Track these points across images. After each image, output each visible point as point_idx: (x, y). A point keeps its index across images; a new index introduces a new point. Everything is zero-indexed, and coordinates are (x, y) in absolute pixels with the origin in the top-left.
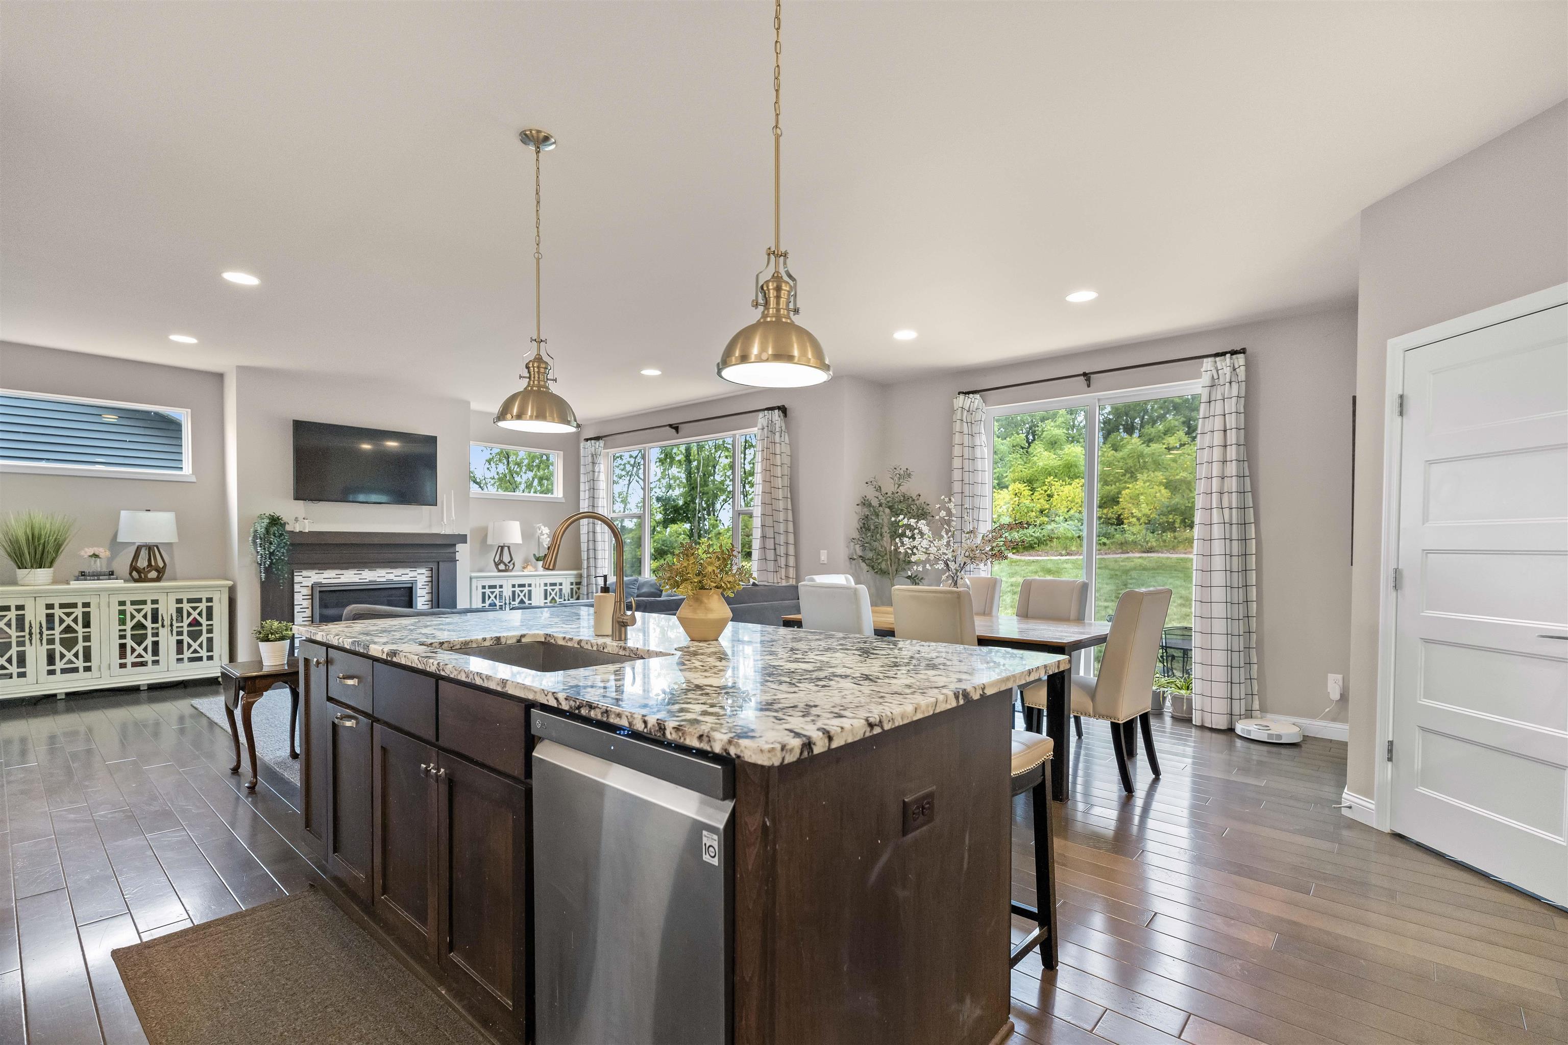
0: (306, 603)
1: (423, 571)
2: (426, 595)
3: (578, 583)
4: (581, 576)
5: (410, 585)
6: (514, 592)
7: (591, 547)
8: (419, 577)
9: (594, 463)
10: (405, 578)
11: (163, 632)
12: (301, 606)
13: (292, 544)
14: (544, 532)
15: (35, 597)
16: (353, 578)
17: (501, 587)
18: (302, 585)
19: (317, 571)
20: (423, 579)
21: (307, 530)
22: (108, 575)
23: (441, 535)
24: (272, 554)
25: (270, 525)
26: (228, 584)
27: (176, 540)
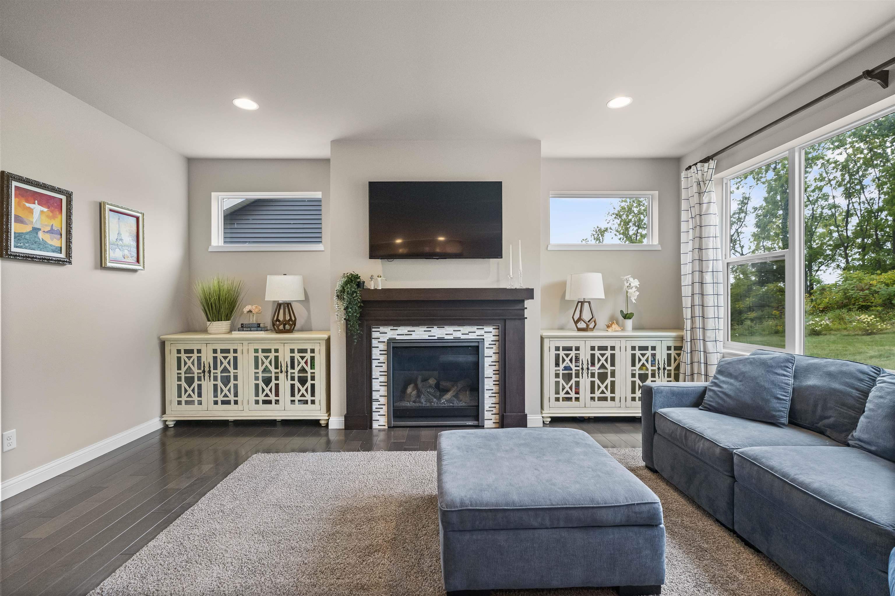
0: (383, 358)
1: (490, 329)
2: (494, 356)
3: (679, 348)
4: (682, 339)
5: (476, 344)
6: (593, 356)
7: (697, 301)
8: (486, 335)
9: (700, 193)
10: (472, 336)
11: (282, 376)
12: (379, 361)
13: (363, 302)
14: (632, 285)
15: (207, 344)
17: (577, 349)
18: (380, 340)
19: (392, 328)
20: (490, 338)
21: (380, 288)
22: (258, 327)
23: (505, 289)
24: (346, 309)
25: (346, 283)
26: (326, 336)
27: (302, 298)
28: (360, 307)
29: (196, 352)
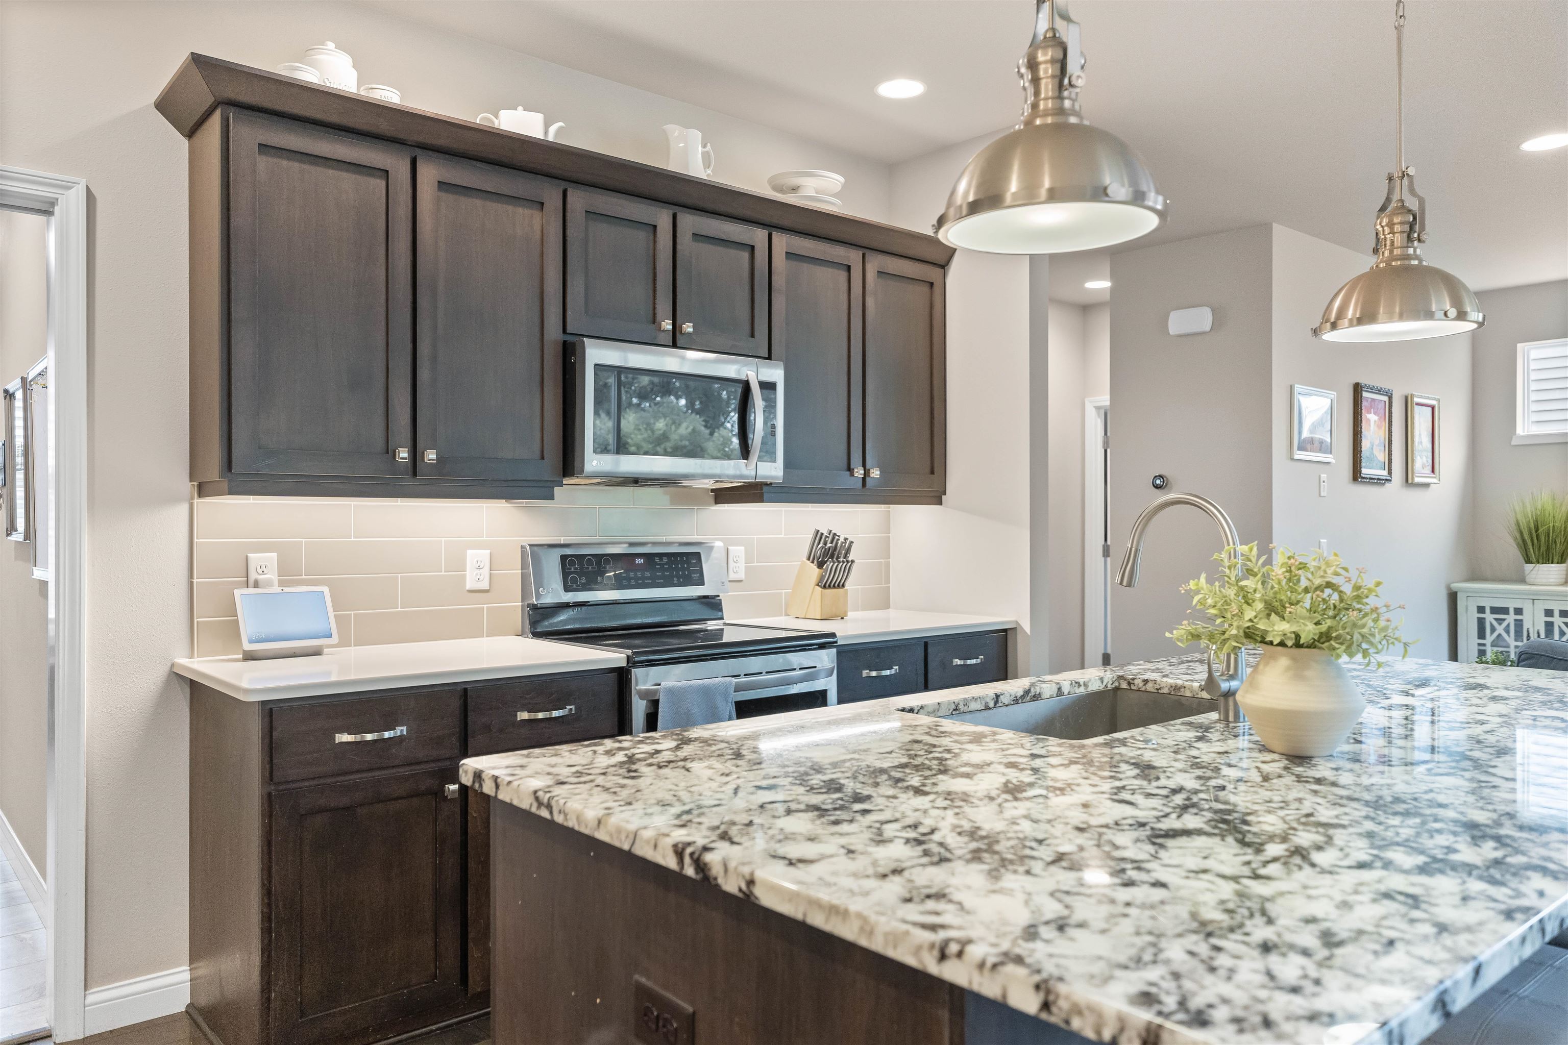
15: (1536, 600)
29: (1512, 611)
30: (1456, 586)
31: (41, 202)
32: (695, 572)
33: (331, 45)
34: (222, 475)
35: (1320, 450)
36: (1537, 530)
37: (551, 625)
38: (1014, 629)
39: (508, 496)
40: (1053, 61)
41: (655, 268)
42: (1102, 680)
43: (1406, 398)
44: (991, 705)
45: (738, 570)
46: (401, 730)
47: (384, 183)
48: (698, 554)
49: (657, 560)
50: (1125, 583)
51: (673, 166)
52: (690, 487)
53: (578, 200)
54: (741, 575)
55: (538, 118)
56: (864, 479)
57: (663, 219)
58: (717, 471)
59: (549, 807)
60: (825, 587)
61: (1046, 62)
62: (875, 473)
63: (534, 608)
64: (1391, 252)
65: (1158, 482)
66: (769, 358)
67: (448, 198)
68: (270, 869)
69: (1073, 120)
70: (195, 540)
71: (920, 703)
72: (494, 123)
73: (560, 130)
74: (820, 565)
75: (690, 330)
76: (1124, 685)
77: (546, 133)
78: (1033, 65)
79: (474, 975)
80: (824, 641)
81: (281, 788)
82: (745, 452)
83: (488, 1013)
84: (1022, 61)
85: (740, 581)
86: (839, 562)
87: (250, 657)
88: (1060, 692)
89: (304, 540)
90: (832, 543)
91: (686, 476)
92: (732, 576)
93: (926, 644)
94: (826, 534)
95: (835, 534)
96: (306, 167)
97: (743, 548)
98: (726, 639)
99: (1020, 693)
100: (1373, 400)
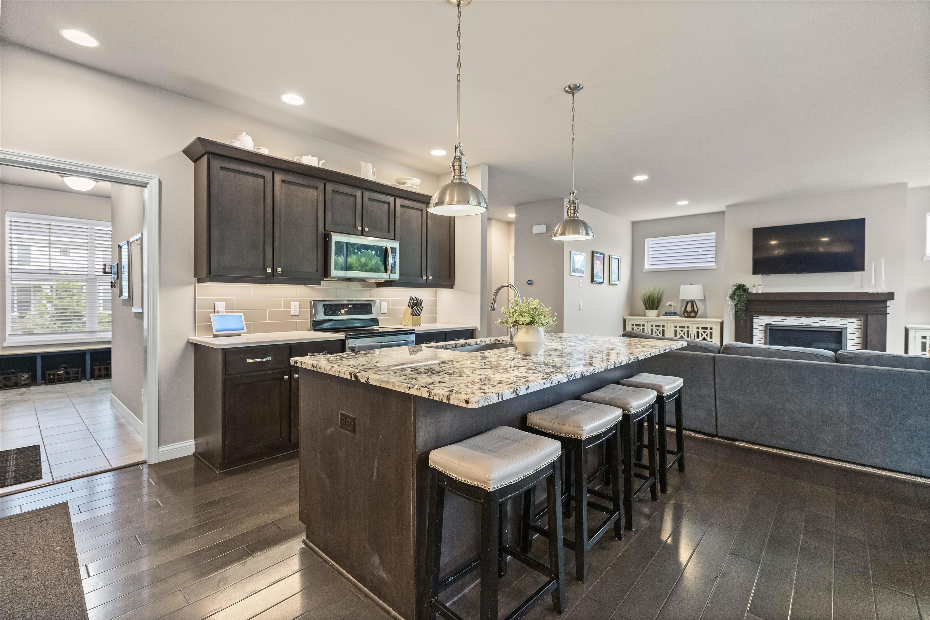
0: (762, 335)
1: (854, 320)
2: (856, 339)
5: (840, 330)
8: (849, 324)
10: (838, 324)
13: (748, 300)
15: (647, 322)
16: (792, 322)
18: (759, 324)
19: (769, 317)
20: (853, 326)
21: (760, 292)
22: (675, 314)
23: (867, 293)
24: (736, 305)
25: (736, 290)
26: (720, 320)
27: (703, 298)
28: (746, 304)
29: (641, 325)
30: (625, 317)
31: (141, 183)
32: (369, 310)
33: (244, 133)
34: (207, 276)
35: (580, 272)
36: (649, 299)
37: (320, 327)
38: (475, 329)
39: (306, 284)
40: (459, 165)
41: (356, 209)
42: (490, 340)
43: (610, 256)
44: (454, 347)
45: (384, 310)
46: (269, 358)
47: (263, 180)
48: (371, 304)
49: (356, 306)
50: (492, 310)
51: (362, 176)
52: (368, 282)
53: (330, 187)
54: (386, 311)
55: (316, 159)
56: (426, 280)
57: (359, 194)
58: (376, 276)
59: (316, 368)
60: (413, 315)
61: (457, 165)
62: (430, 278)
63: (314, 321)
64: (570, 215)
65: (529, 282)
66: (395, 240)
67: (285, 185)
68: (225, 403)
69: (464, 182)
70: (196, 297)
71: (431, 346)
72: (300, 160)
73: (323, 164)
74: (412, 308)
75: (368, 230)
76: (497, 342)
77: (319, 164)
78: (453, 166)
79: (293, 438)
80: (411, 332)
81: (229, 377)
82: (386, 271)
83: (298, 451)
84: (451, 164)
85: (385, 313)
86: (418, 307)
87: (216, 336)
88: (477, 344)
89: (234, 298)
90: (416, 301)
91: (368, 278)
92: (382, 312)
93: (446, 334)
94: (414, 298)
95: (417, 298)
96: (236, 174)
97: (386, 302)
98: (380, 331)
99: (464, 344)
100: (598, 256)
